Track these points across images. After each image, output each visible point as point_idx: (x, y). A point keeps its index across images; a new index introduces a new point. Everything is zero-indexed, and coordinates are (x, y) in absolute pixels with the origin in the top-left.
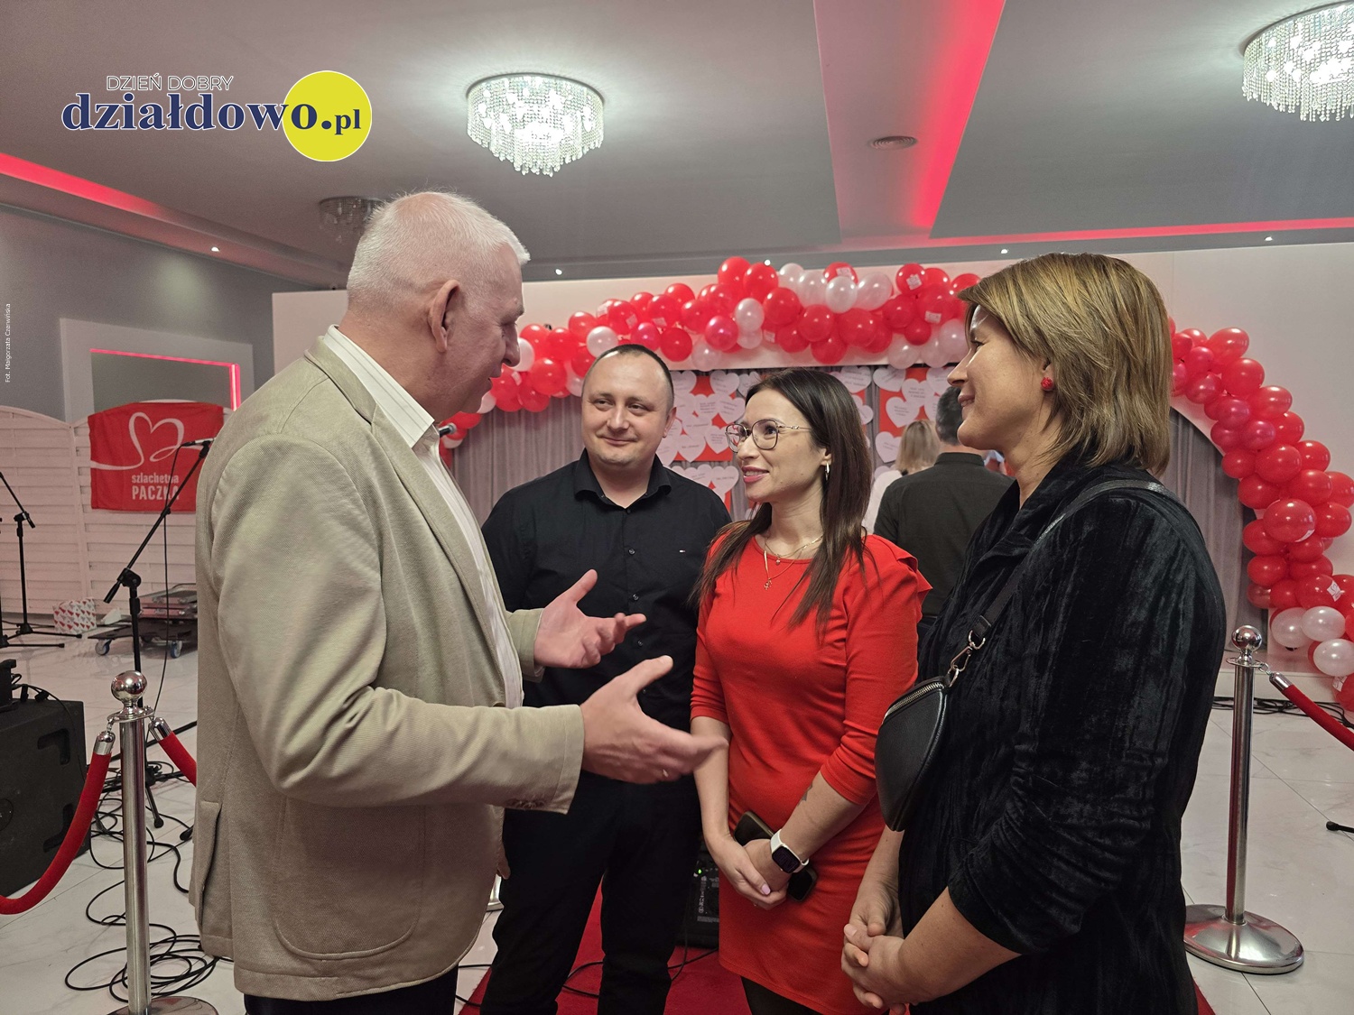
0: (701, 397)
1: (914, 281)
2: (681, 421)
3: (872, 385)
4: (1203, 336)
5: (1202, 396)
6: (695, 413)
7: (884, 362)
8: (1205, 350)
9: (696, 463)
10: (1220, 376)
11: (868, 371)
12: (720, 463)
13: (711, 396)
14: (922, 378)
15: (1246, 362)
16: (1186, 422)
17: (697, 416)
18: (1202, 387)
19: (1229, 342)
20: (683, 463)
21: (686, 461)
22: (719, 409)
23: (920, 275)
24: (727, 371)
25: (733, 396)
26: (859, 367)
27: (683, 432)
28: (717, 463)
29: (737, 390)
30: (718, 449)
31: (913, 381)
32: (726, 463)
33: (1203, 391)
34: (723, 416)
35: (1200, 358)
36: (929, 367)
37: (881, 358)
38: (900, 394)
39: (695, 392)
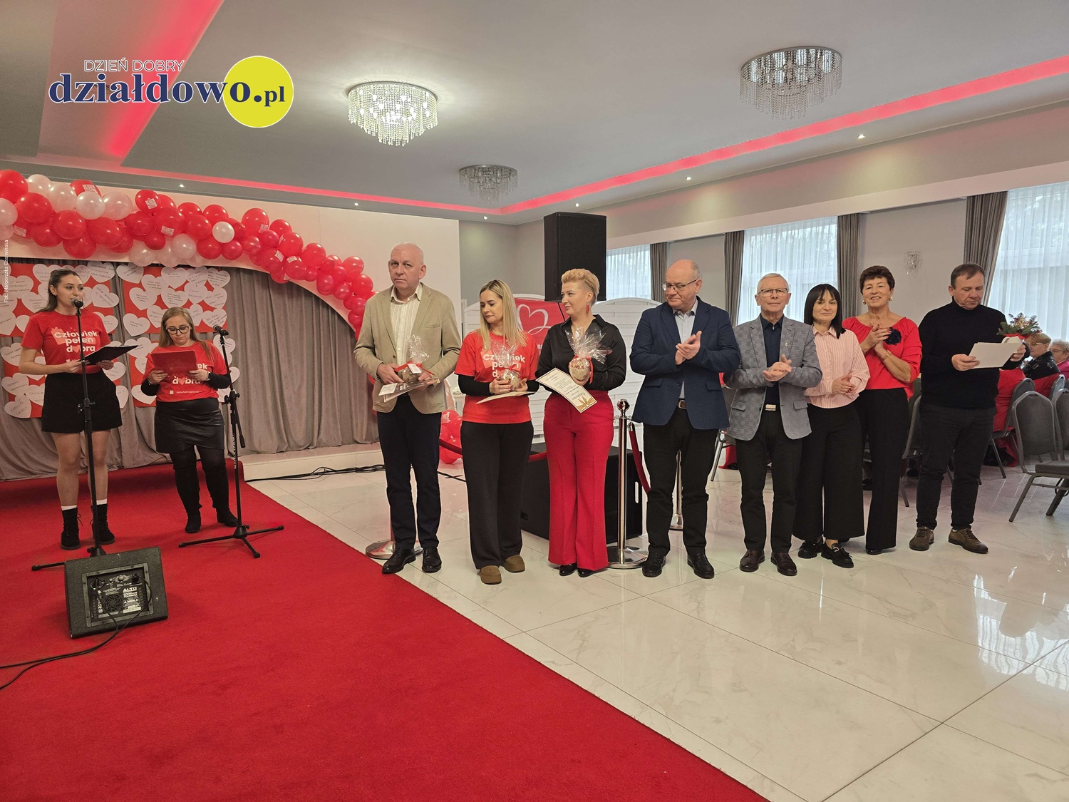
1: (151, 204)
3: (116, 278)
4: (339, 260)
5: (343, 295)
7: (126, 260)
8: (342, 268)
10: (351, 284)
11: (112, 267)
14: (157, 275)
15: (363, 276)
16: (333, 311)
18: (342, 290)
19: (354, 264)
23: (155, 199)
26: (103, 262)
31: (150, 277)
33: (343, 292)
35: (340, 273)
36: (164, 266)
37: (123, 257)
38: (140, 285)
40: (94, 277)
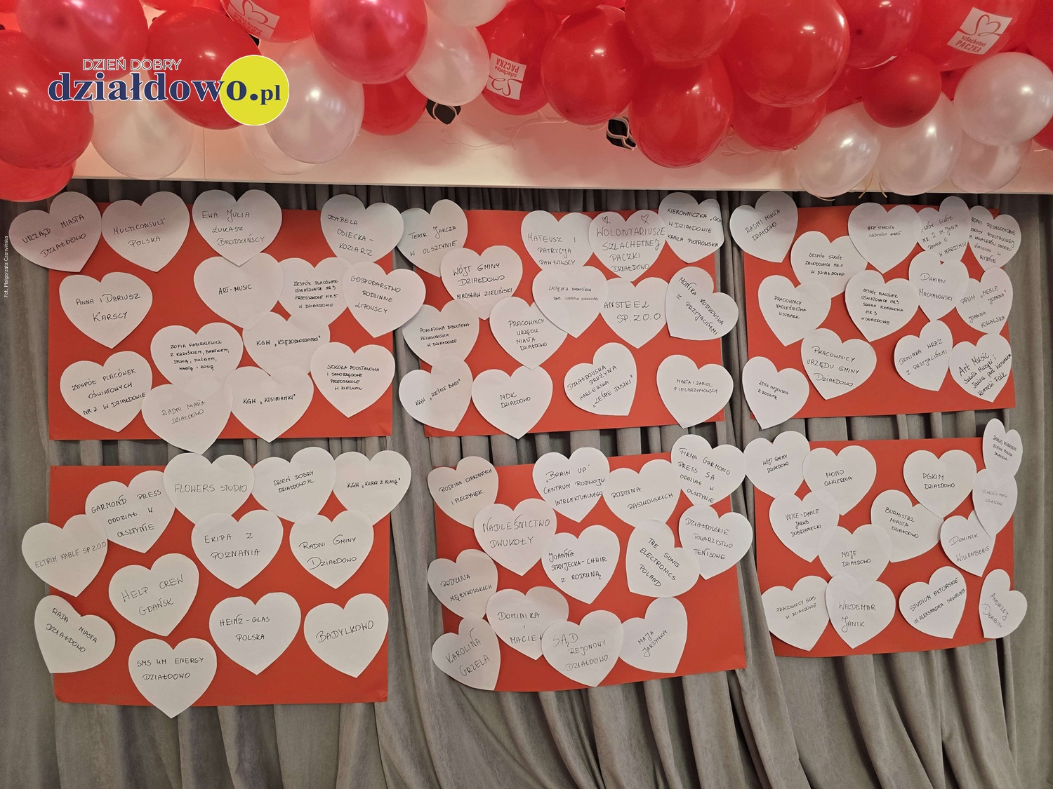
0: (297, 266)
2: (240, 330)
3: (727, 247)
6: (279, 309)
9: (285, 446)
11: (712, 210)
12: (358, 443)
13: (326, 263)
17: (286, 316)
20: (249, 445)
21: (256, 439)
22: (348, 298)
24: (369, 195)
25: (386, 264)
26: (700, 196)
27: (246, 361)
28: (347, 443)
29: (396, 248)
30: (350, 404)
32: (373, 442)
34: (360, 316)
38: (785, 268)
39: (279, 249)
40: (672, 244)
